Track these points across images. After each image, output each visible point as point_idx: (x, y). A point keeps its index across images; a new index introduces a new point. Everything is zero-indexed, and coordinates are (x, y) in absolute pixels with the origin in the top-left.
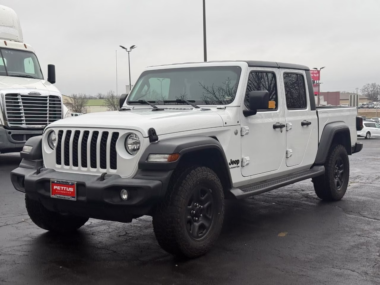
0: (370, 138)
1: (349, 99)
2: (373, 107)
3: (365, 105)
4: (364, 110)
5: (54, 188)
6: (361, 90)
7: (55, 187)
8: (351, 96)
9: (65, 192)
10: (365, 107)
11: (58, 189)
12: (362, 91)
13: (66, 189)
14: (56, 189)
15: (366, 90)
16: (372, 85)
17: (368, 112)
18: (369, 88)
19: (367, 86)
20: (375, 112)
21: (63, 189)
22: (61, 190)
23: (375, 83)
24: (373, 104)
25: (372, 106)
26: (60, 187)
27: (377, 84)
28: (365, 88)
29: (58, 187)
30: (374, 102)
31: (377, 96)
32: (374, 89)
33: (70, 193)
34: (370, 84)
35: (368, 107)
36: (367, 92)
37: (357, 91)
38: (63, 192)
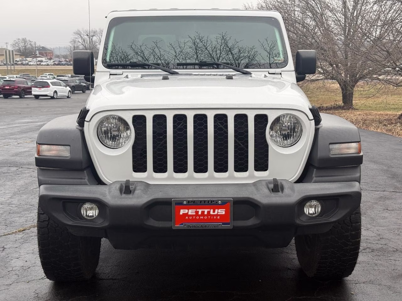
0: (57, 97)
1: (3, 55)
2: (28, 64)
3: (18, 61)
4: (20, 67)
5: (181, 213)
6: (11, 45)
7: (183, 211)
8: (6, 52)
9: (206, 218)
10: (19, 64)
11: (189, 213)
12: (13, 46)
14: (185, 214)
15: (17, 45)
16: (23, 39)
17: (25, 69)
18: (20, 44)
19: (17, 41)
20: (35, 69)
21: (203, 212)
23: (25, 39)
24: (27, 60)
25: (26, 63)
26: (195, 210)
27: (28, 39)
28: (16, 43)
29: (191, 210)
30: (27, 59)
31: (36, 52)
32: (25, 44)
33: (218, 217)
34: (21, 38)
35: (22, 64)
36: (18, 48)
37: (7, 46)
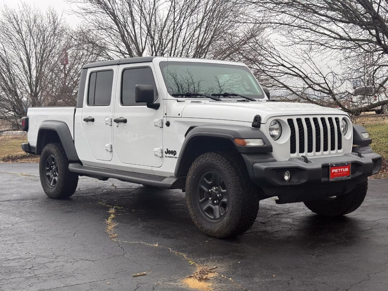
7: (333, 171)
11: (336, 172)
13: (342, 170)
14: (334, 172)
22: (338, 172)
29: (336, 170)
33: (346, 173)
38: (340, 174)
